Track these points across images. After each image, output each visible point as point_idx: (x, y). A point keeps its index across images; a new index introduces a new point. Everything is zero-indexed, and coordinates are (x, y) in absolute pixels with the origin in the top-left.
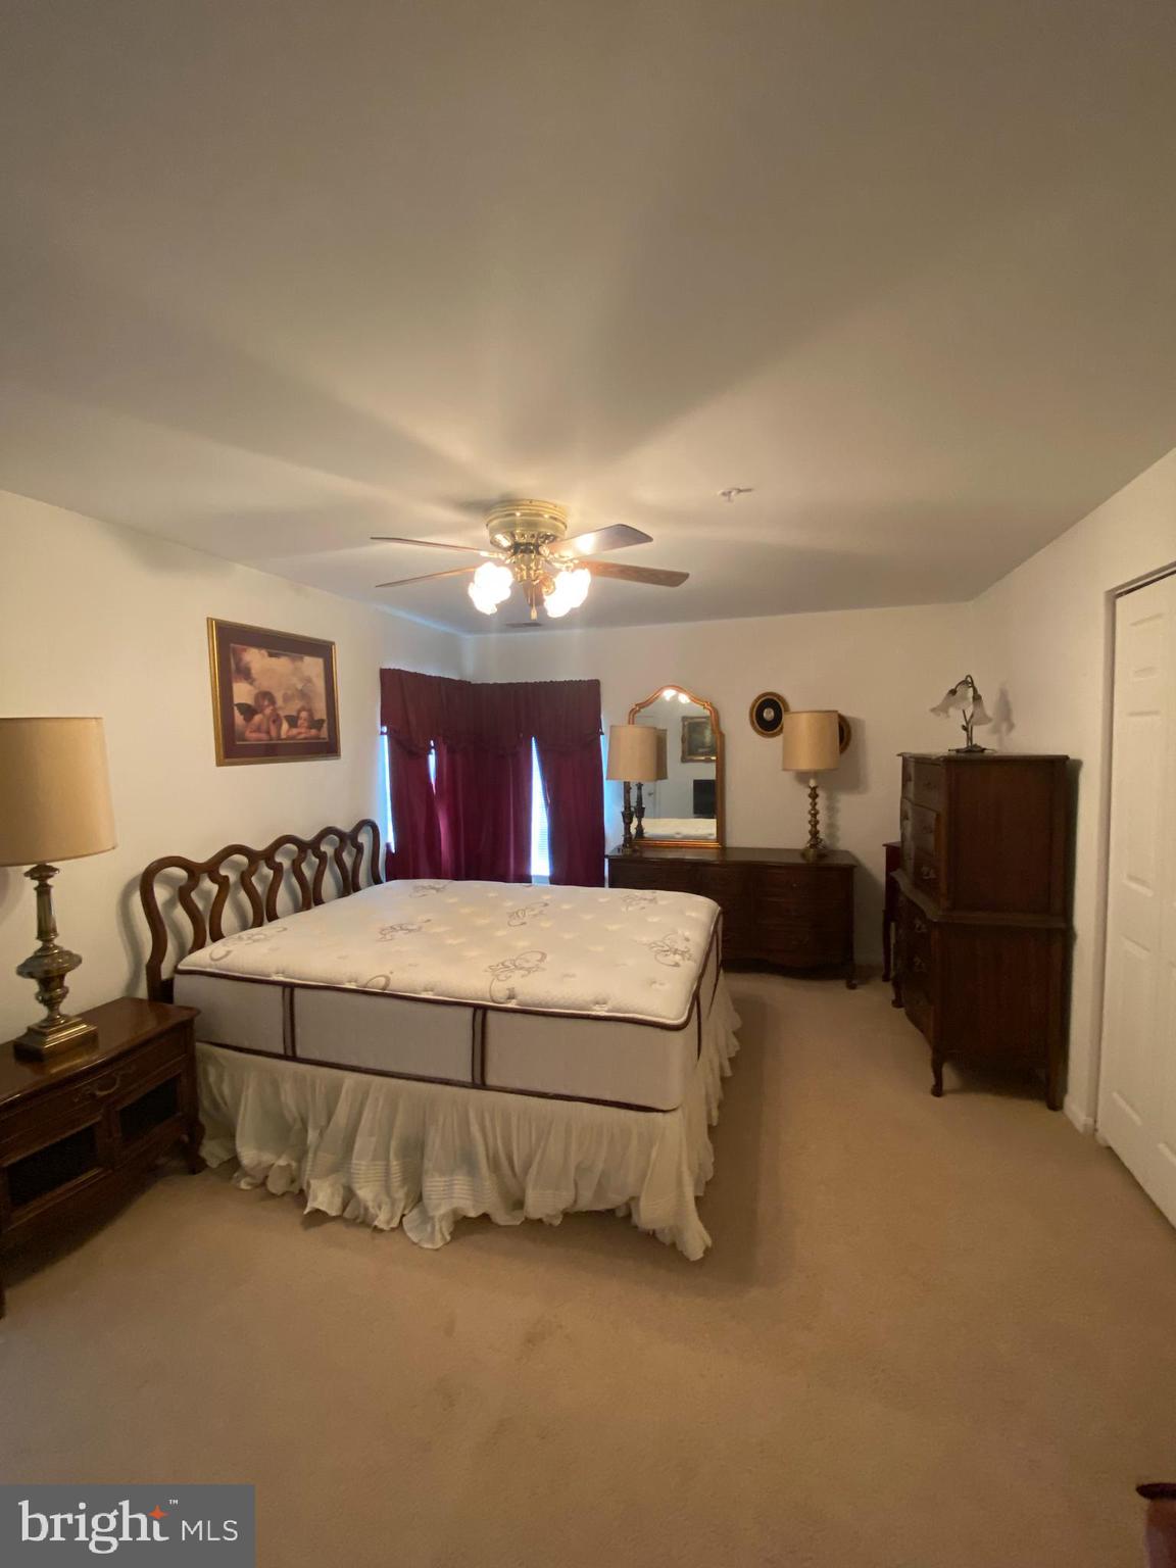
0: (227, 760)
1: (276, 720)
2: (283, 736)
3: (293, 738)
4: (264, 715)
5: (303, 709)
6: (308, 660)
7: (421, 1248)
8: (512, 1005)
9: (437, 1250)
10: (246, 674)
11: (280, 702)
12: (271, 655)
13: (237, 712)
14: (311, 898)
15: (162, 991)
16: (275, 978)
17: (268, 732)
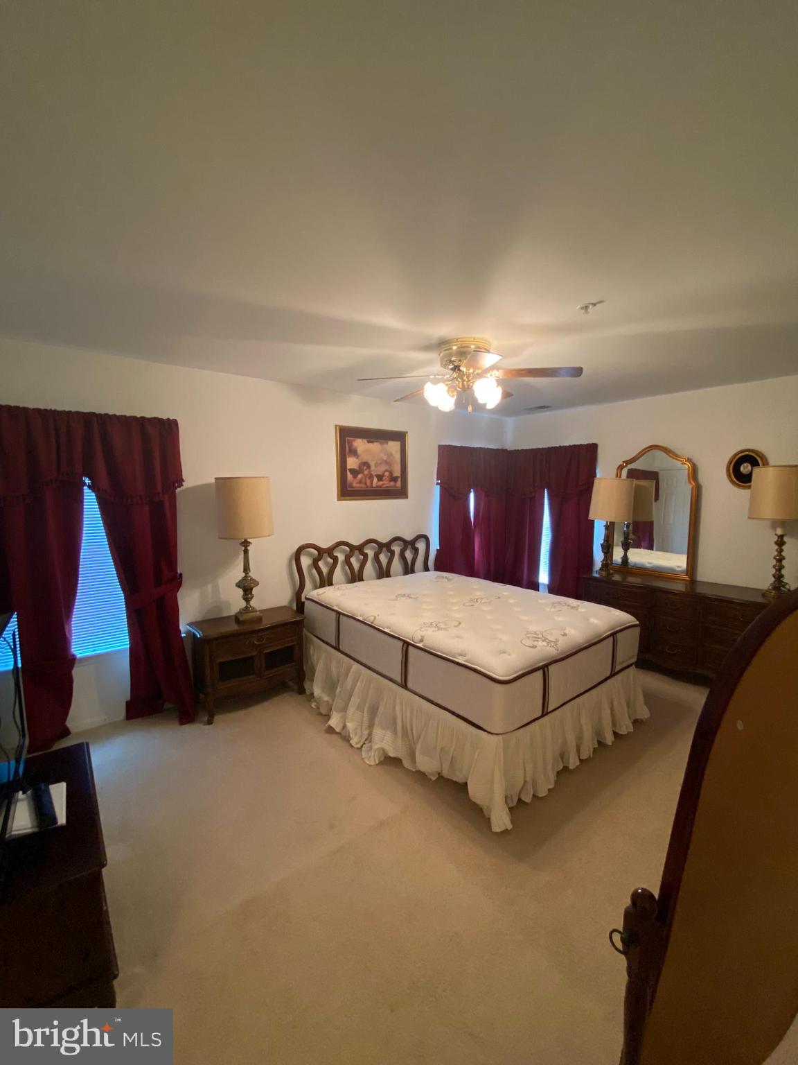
0: (343, 498)
1: (371, 477)
2: (374, 486)
3: (380, 487)
4: (364, 475)
5: (386, 471)
6: (391, 443)
7: (364, 762)
8: (420, 645)
9: (370, 765)
10: (354, 453)
11: (373, 467)
12: (369, 442)
13: (348, 473)
14: (383, 573)
15: (301, 607)
16: (336, 608)
17: (366, 484)
